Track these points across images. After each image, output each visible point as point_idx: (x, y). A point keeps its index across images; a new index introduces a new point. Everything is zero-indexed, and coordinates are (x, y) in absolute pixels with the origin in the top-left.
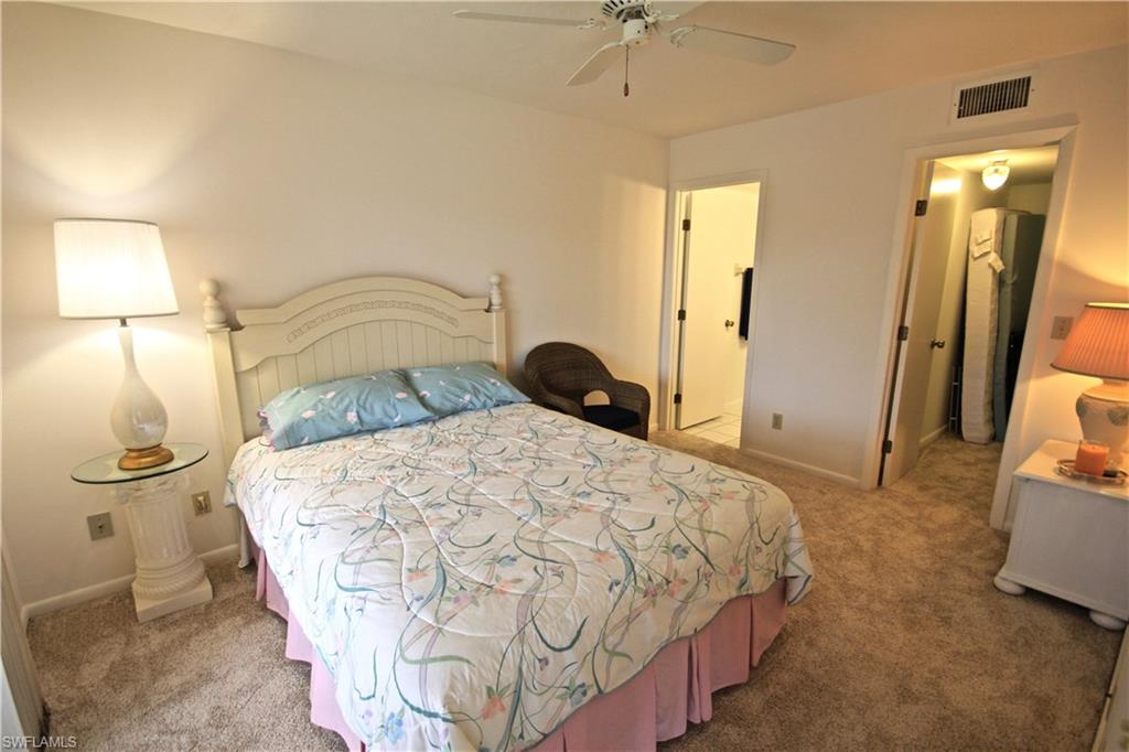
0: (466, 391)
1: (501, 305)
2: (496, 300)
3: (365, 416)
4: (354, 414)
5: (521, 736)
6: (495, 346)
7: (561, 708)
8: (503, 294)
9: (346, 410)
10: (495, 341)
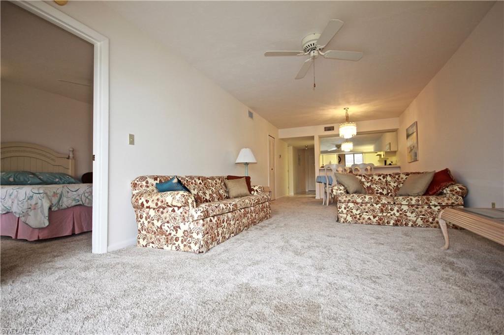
0: (57, 178)
1: (73, 157)
2: (71, 156)
3: (16, 179)
4: (12, 179)
5: (62, 206)
6: (70, 170)
7: (71, 203)
8: (73, 154)
9: (10, 177)
10: (70, 168)
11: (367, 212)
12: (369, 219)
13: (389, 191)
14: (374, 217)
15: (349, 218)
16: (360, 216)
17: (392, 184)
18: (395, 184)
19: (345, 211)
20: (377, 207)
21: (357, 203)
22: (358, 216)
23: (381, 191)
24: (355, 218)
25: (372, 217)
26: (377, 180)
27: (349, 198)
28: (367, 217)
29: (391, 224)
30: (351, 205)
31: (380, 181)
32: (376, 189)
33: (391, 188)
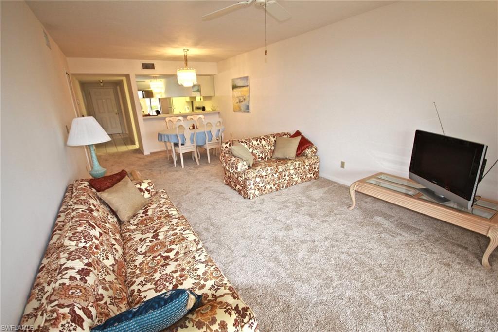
11: (269, 183)
12: (271, 188)
13: (266, 154)
14: (274, 185)
15: (257, 193)
16: (265, 188)
17: (268, 148)
18: (269, 148)
19: (253, 187)
20: (276, 176)
21: (262, 177)
22: (263, 188)
23: (261, 155)
24: (261, 190)
25: (272, 186)
26: (256, 145)
27: (257, 174)
28: (269, 187)
29: (284, 188)
30: (258, 179)
31: (258, 146)
32: (258, 154)
33: (267, 151)
